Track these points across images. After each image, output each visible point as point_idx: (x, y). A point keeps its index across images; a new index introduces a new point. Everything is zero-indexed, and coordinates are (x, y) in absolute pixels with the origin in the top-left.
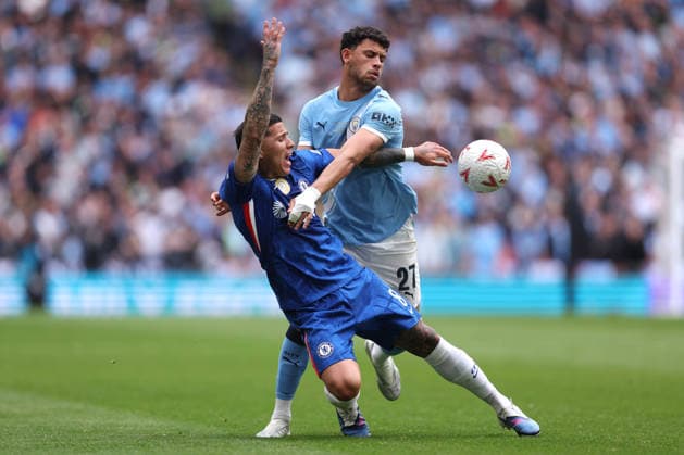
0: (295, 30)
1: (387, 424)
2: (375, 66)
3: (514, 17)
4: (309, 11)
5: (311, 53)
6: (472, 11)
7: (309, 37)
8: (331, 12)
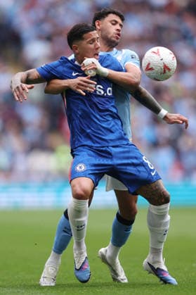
0: (39, 23)
1: (101, 278)
2: (118, 30)
3: (179, 13)
4: (47, 11)
5: (49, 38)
6: (152, 9)
7: (47, 28)
8: (61, 11)
